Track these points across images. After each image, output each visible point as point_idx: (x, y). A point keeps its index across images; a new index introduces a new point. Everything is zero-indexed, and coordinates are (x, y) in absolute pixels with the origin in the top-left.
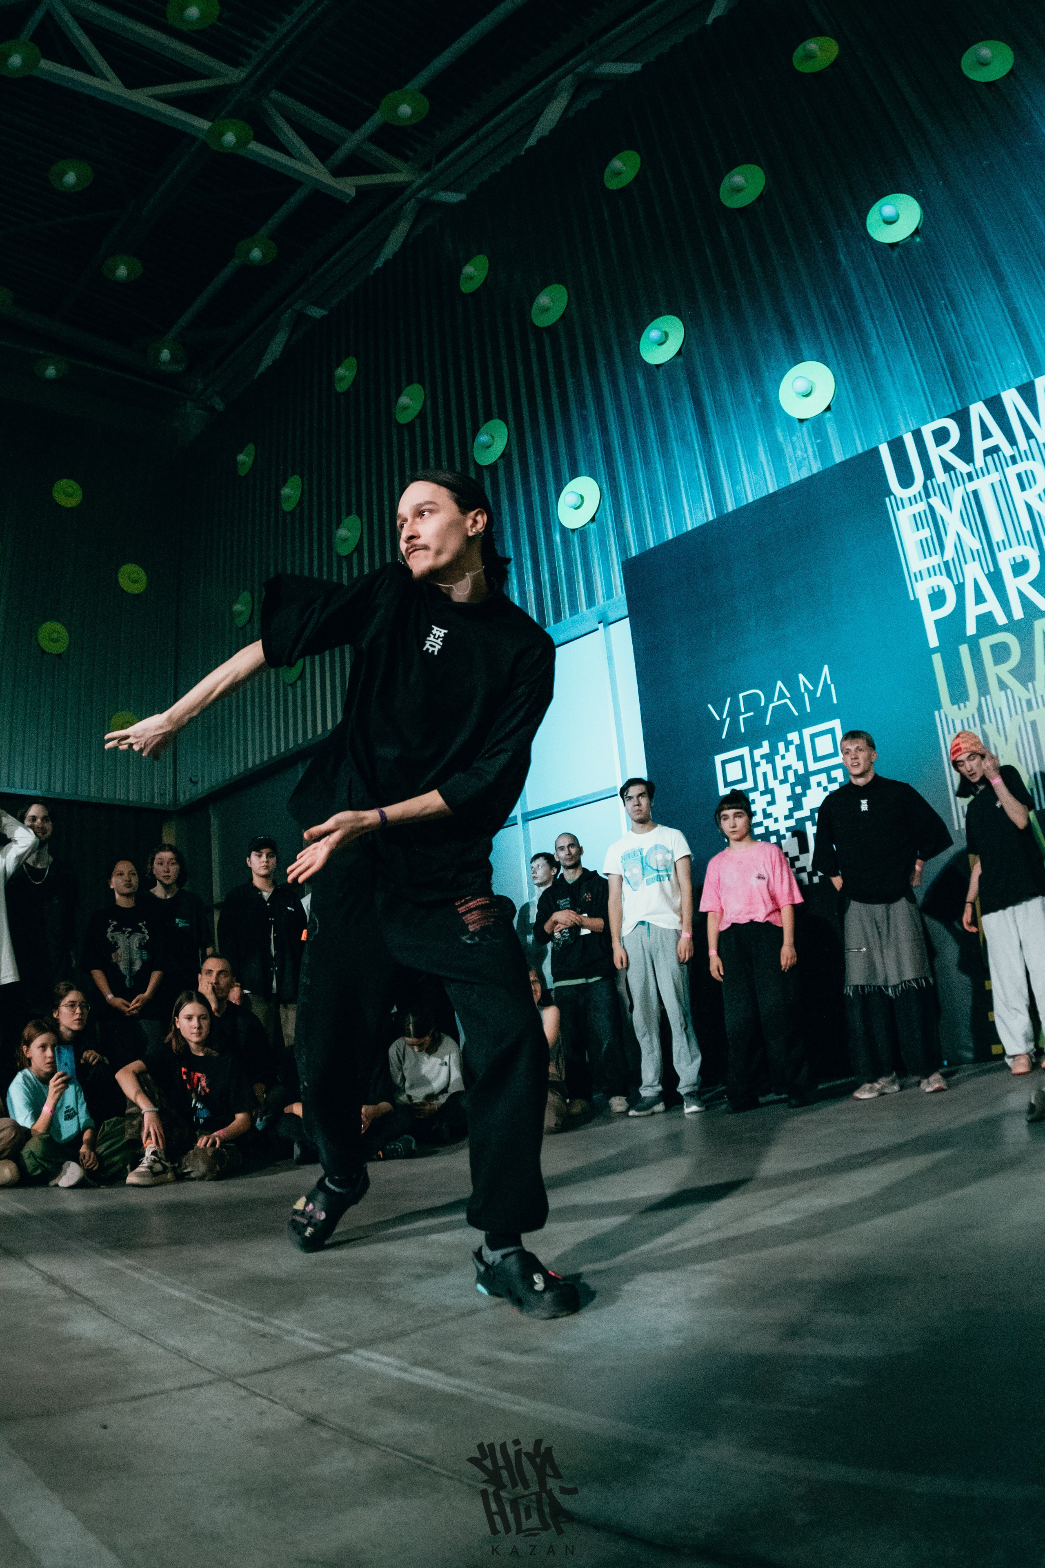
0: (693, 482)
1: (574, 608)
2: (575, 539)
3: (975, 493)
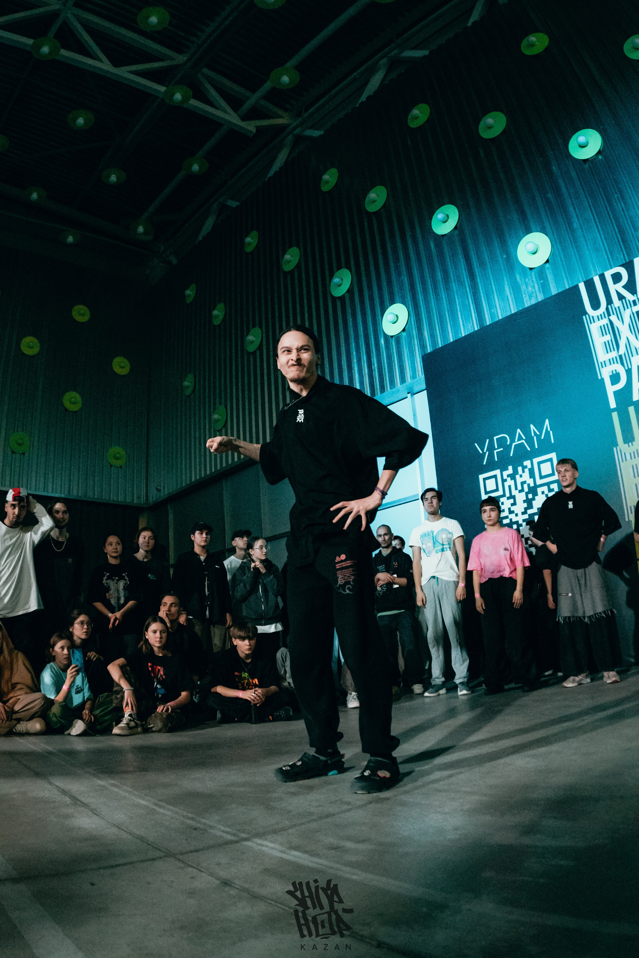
0: (465, 307)
1: (392, 384)
2: (393, 343)
3: (637, 313)
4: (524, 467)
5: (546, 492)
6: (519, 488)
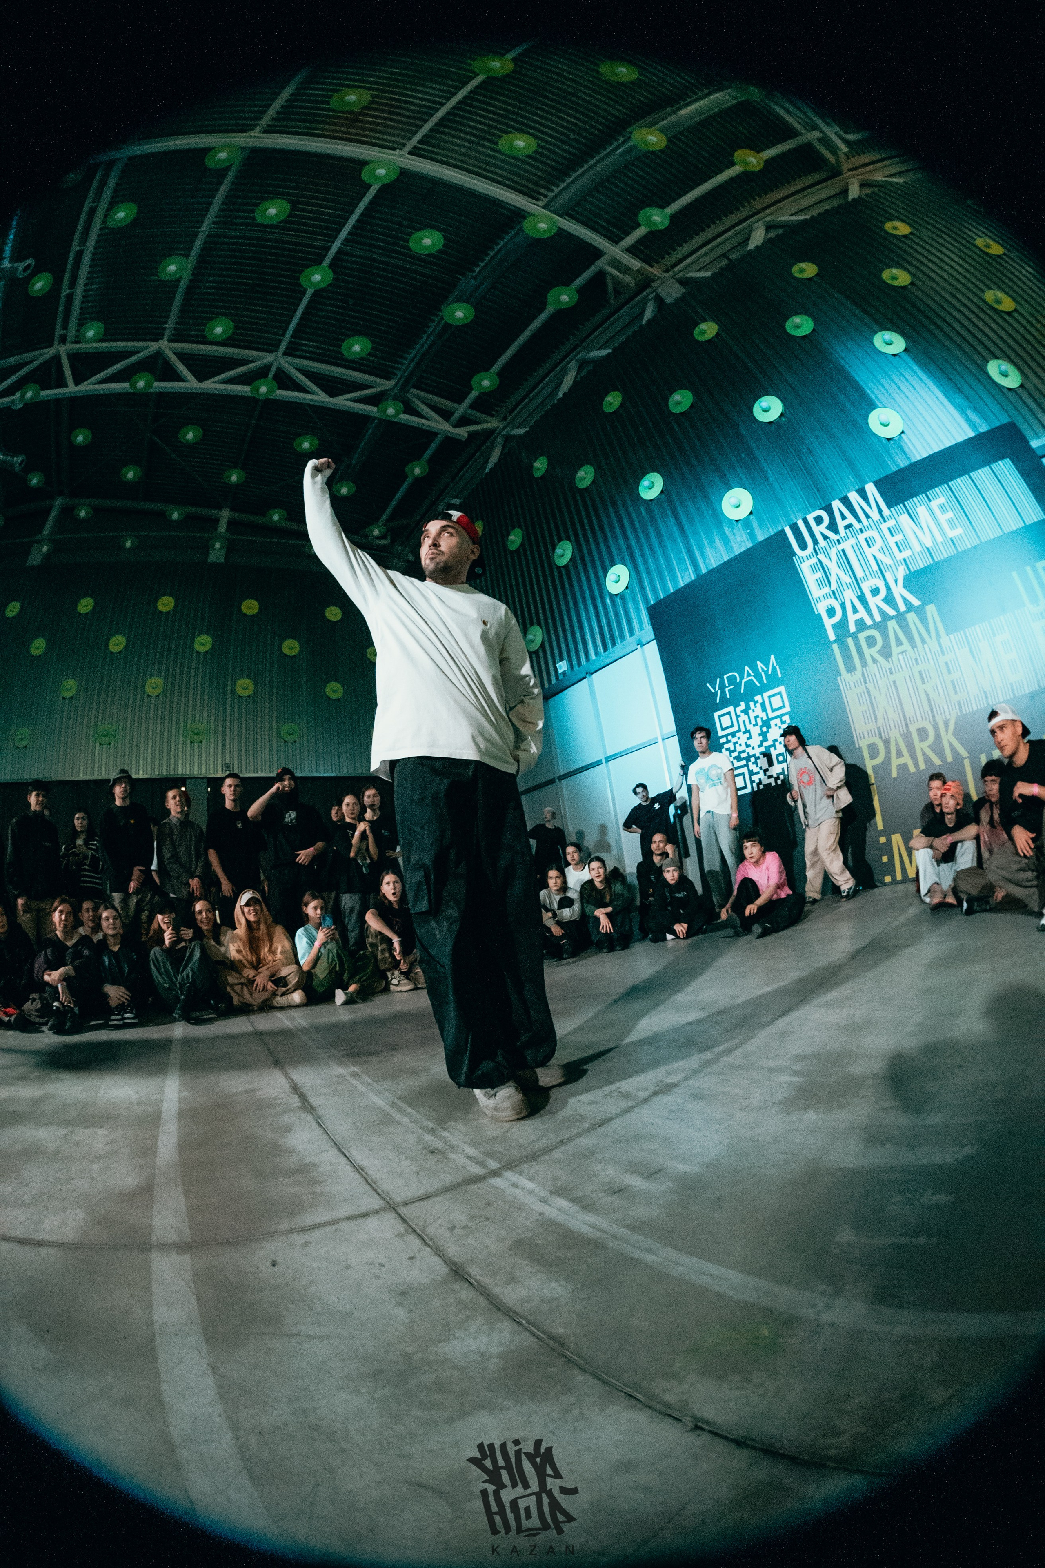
0: (680, 560)
1: (622, 638)
2: (618, 601)
3: (843, 551)
4: (756, 702)
5: (779, 724)
6: (753, 722)
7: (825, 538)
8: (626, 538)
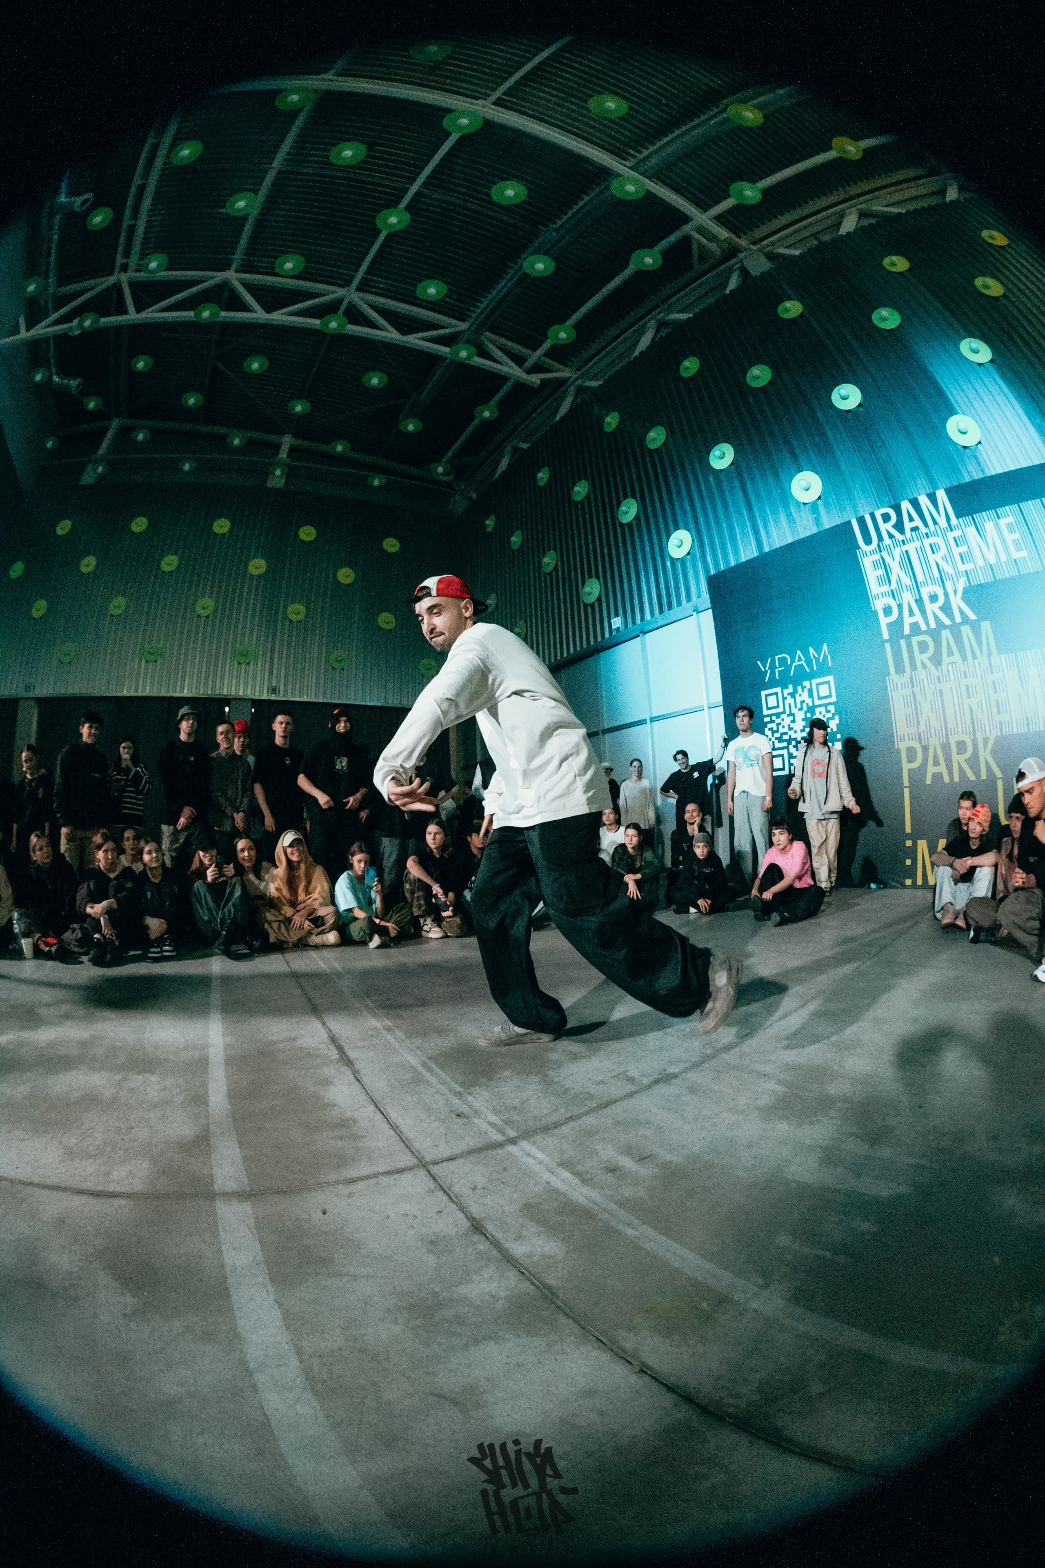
0: (745, 534)
1: (679, 603)
2: (679, 565)
3: (907, 552)
7: (891, 536)
8: (692, 505)
